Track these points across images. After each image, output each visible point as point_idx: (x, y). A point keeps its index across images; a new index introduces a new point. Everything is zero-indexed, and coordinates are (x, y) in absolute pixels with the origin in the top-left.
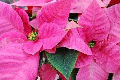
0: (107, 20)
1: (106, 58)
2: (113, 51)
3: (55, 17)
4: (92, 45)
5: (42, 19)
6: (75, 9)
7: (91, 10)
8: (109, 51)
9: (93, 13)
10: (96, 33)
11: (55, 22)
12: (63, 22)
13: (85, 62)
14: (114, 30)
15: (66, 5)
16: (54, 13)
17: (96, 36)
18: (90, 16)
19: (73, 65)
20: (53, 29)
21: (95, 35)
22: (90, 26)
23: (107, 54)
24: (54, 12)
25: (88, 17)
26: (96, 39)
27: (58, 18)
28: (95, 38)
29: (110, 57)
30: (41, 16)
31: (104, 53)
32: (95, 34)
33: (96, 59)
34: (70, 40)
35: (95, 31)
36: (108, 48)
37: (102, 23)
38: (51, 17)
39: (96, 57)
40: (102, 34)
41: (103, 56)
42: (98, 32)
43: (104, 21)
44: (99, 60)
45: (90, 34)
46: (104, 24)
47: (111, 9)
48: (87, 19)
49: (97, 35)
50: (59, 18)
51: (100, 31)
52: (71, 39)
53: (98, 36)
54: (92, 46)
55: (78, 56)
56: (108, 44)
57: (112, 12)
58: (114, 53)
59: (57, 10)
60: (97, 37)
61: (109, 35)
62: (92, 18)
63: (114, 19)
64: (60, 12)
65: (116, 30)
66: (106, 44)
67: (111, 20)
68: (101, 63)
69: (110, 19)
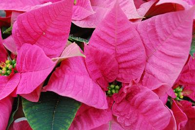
0: (140, 43)
1: (136, 115)
2: (146, 104)
3: (44, 34)
4: (114, 88)
5: (21, 37)
6: (87, 19)
7: (109, 24)
8: (141, 102)
9: (114, 30)
10: (120, 67)
11: (43, 44)
12: (57, 44)
13: (94, 121)
14: (152, 63)
15: (63, 13)
16: (41, 27)
17: (122, 73)
18: (108, 35)
19: (67, 127)
20: (36, 58)
21: (120, 71)
22: (108, 54)
23: (137, 108)
24: (41, 25)
25: (104, 37)
26: (122, 79)
27: (49, 36)
28: (119, 76)
29: (142, 114)
30: (18, 31)
31: (133, 105)
32: (119, 69)
33: (118, 117)
34: (63, 78)
35: (119, 64)
36: (139, 96)
37: (130, 49)
38: (35, 34)
39: (118, 112)
40: (132, 70)
41: (131, 111)
42: (124, 65)
43: (135, 46)
44: (124, 119)
45: (110, 69)
46: (134, 50)
47: (149, 24)
48: (104, 40)
49: (122, 71)
50: (52, 37)
51: (129, 64)
52: (66, 77)
53: (125, 72)
54: (114, 91)
55: (78, 109)
56: (139, 89)
57: (149, 29)
58: (148, 108)
59: (46, 21)
60: (123, 75)
61: (144, 71)
62: (113, 39)
63: (154, 43)
64: (53, 26)
65: (156, 64)
66: (137, 90)
67: (148, 44)
68: (127, 124)
69: (147, 42)
